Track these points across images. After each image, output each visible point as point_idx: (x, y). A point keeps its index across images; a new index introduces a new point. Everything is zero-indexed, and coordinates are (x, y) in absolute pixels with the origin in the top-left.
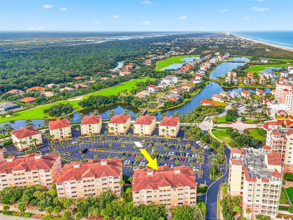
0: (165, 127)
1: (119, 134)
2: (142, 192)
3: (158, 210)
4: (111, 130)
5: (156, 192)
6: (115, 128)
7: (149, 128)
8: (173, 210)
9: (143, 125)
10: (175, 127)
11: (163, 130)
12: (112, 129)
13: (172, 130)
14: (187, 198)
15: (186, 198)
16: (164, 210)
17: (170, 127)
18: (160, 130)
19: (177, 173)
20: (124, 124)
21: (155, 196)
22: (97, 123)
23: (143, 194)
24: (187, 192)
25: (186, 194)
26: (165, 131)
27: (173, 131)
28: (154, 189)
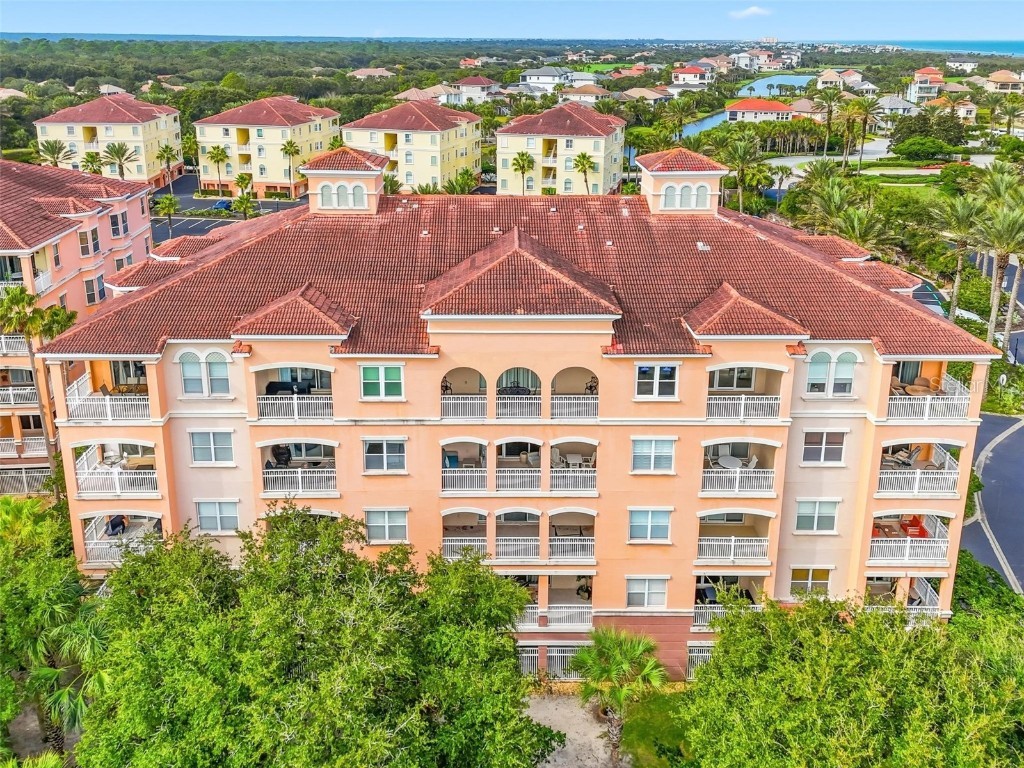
0: (534, 145)
1: (261, 193)
2: (191, 385)
3: (386, 652)
4: (212, 165)
5: (393, 388)
6: (234, 152)
7: (436, 150)
8: (639, 665)
9: (401, 136)
10: (602, 142)
11: (524, 163)
12: (220, 156)
13: (584, 156)
14: (827, 522)
15: (804, 522)
16: (497, 654)
17: (569, 144)
18: (505, 161)
19: (677, 207)
20: (288, 131)
21: (374, 448)
22: (131, 121)
23: (201, 414)
24: (836, 439)
25: (811, 455)
26: (536, 173)
27: (584, 163)
28: (355, 341)
